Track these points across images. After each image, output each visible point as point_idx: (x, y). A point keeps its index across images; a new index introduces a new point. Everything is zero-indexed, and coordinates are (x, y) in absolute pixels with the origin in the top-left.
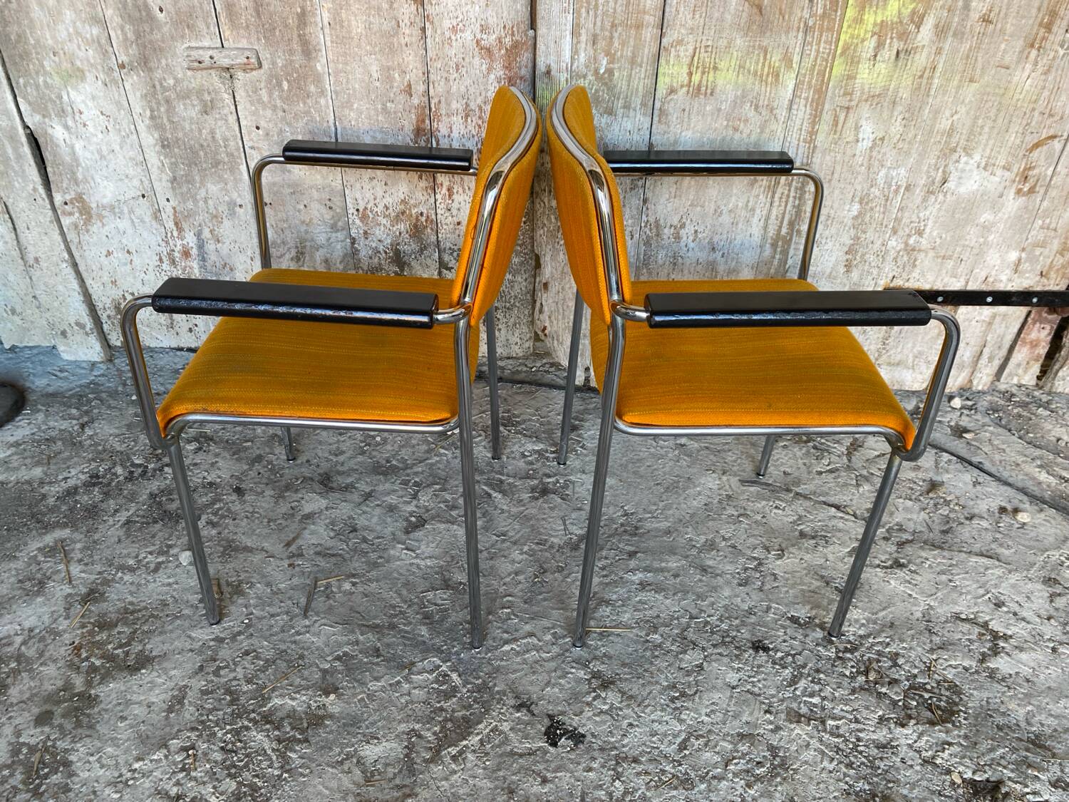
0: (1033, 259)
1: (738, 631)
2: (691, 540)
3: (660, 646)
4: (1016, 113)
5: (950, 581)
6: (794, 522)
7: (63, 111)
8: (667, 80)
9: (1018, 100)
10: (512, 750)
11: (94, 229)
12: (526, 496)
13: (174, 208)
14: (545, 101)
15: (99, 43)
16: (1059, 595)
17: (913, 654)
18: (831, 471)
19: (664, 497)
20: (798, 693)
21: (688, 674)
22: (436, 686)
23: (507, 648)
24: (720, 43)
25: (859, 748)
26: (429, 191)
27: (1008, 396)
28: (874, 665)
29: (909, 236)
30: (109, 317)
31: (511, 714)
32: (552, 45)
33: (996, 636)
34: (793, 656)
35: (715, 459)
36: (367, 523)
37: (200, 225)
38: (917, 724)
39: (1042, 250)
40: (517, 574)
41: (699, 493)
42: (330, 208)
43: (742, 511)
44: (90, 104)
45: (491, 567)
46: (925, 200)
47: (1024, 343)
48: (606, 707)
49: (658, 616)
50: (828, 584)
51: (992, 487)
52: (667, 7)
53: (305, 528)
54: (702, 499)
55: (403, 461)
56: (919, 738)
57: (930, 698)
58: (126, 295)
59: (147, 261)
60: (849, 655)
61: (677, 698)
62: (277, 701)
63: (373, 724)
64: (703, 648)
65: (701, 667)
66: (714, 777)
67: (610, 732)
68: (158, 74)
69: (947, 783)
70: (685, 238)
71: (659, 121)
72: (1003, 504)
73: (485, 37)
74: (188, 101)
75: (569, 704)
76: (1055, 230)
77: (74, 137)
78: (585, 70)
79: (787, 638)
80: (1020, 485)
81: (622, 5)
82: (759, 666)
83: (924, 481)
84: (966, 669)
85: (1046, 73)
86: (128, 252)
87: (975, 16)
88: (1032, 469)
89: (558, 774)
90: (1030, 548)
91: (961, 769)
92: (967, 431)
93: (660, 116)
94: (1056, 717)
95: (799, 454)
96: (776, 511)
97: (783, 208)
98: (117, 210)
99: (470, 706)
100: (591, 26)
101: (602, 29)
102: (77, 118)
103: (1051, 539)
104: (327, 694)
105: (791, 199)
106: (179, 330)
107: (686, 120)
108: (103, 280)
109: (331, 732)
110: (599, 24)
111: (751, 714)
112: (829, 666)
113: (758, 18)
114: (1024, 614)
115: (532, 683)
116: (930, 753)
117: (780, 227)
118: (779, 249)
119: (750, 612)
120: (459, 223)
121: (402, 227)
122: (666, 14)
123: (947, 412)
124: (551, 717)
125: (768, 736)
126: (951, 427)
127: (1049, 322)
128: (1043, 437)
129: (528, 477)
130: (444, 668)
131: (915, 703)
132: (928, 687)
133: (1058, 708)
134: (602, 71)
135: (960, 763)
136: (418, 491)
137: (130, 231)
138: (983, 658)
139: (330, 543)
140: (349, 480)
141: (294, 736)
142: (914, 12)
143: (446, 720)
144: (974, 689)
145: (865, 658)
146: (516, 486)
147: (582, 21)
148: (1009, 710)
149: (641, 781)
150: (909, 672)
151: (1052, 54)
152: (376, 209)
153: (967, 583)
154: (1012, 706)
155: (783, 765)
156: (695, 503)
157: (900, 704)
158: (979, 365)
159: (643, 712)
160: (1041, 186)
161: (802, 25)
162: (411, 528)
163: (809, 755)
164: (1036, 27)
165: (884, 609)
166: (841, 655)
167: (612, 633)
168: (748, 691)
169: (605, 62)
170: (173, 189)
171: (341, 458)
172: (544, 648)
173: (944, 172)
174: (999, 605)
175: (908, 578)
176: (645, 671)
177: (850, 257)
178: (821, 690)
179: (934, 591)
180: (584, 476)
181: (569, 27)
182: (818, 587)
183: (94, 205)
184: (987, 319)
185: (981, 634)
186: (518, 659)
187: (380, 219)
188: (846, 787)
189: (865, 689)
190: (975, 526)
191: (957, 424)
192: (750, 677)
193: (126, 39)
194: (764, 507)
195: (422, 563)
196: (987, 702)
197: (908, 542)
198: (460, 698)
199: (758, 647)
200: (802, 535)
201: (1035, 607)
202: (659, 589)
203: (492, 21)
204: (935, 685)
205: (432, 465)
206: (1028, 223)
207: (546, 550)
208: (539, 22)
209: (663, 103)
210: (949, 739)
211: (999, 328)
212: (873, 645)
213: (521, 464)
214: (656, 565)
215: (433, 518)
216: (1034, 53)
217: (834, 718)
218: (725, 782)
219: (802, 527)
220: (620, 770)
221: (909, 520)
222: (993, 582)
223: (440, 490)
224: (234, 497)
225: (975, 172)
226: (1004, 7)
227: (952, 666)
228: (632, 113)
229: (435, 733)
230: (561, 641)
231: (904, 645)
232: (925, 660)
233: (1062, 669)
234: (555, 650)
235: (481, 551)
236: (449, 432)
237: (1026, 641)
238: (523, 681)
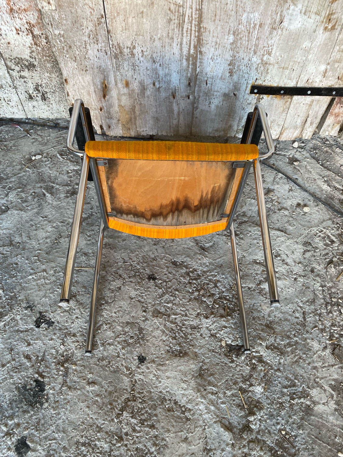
0: (334, 70)
1: (144, 270)
5: (258, 243)
10: (18, 329)
12: (62, 196)
16: (309, 251)
17: (226, 281)
20: (162, 301)
21: (112, 292)
23: (30, 277)
25: (182, 329)
27: (324, 141)
28: (205, 286)
29: (263, 55)
31: (22, 311)
34: (167, 282)
38: (214, 317)
39: (339, 64)
40: (46, 238)
45: (35, 235)
46: (271, 33)
47: (332, 114)
48: (68, 308)
49: (109, 261)
50: (197, 244)
51: (297, 192)
55: (7, 175)
56: (212, 324)
57: (226, 303)
60: (194, 282)
61: (103, 304)
64: (124, 278)
65: (120, 288)
66: (109, 344)
67: (67, 321)
69: (218, 346)
70: (137, 55)
72: (300, 202)
75: (51, 307)
79: (167, 273)
80: (312, 191)
82: (148, 288)
84: (249, 288)
88: (320, 183)
89: (36, 342)
90: (304, 226)
91: (227, 339)
92: (296, 160)
94: (283, 313)
97: (189, 37)
99: (5, 306)
103: (316, 221)
105: (193, 32)
111: (136, 312)
112: (183, 287)
114: (288, 261)
115: (37, 296)
116: (215, 331)
117: (189, 49)
118: (191, 63)
119: (154, 259)
120: (9, 43)
123: (290, 150)
124: (40, 313)
125: (141, 323)
126: (289, 158)
128: (334, 164)
129: (67, 185)
131: (217, 306)
132: (228, 297)
135: (227, 337)
136: (9, 192)
138: (260, 283)
144: (249, 299)
145: (202, 283)
146: (59, 190)
149: (73, 346)
150: (221, 290)
154: (264, 307)
155: (142, 338)
157: (210, 306)
158: (305, 127)
159: (84, 311)
160: (339, 25)
163: (157, 333)
165: (220, 258)
166: (191, 281)
167: (83, 270)
168: (138, 301)
172: (49, 278)
173: (281, 15)
174: (277, 256)
177: (231, 67)
178: (174, 300)
179: (248, 248)
182: (192, 246)
184: (309, 103)
185: (263, 271)
186: (34, 283)
188: (169, 348)
189: (197, 299)
190: (281, 214)
191: (293, 157)
192: (141, 293)
195: (2, 232)
196: (253, 305)
197: (245, 222)
199: (151, 278)
201: (294, 257)
202: (113, 247)
204: (231, 296)
205: (21, 177)
206: (331, 49)
207: (64, 226)
210: (226, 325)
211: (315, 108)
212: (208, 276)
213: (65, 177)
215: (12, 208)
217: (175, 314)
218: (112, 346)
220: (65, 340)
221: (250, 210)
222: (278, 244)
223: (21, 192)
225: (299, 16)
230: (57, 274)
231: (223, 276)
232: (231, 284)
233: (296, 289)
234: (53, 278)
235: (32, 226)
236: (33, 158)
237: (283, 275)
238: (33, 295)
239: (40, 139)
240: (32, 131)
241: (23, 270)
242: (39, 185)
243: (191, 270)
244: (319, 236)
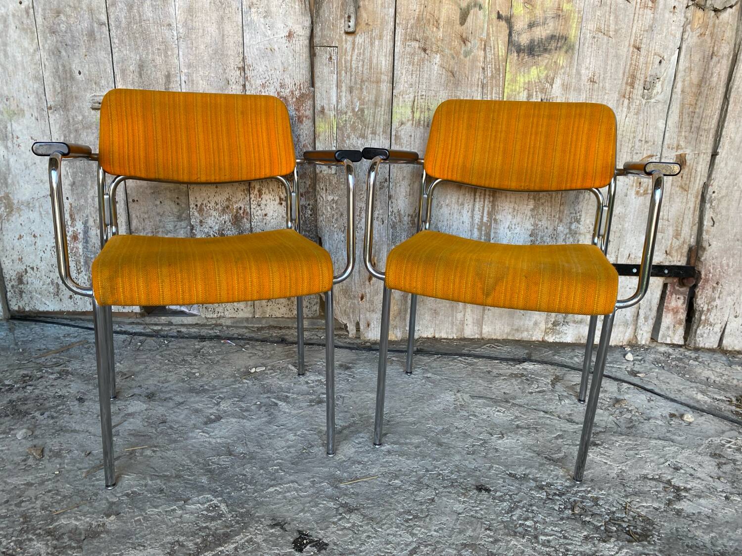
1: (465, 479)
2: (430, 428)
3: (400, 487)
4: (624, 139)
5: (637, 454)
6: (512, 420)
7: (6, 137)
8: (399, 116)
9: (623, 131)
11: (13, 218)
12: (305, 404)
13: (71, 204)
14: (321, 130)
15: (37, 93)
16: (725, 464)
17: (611, 499)
18: (539, 392)
19: (412, 404)
20: (514, 518)
21: (421, 504)
22: (205, 513)
23: (271, 490)
24: (430, 94)
26: (246, 192)
28: (579, 504)
29: (571, 223)
30: (13, 286)
31: (266, 530)
32: (324, 93)
33: (678, 489)
34: (511, 496)
35: (451, 384)
36: (175, 418)
37: (87, 216)
38: (617, 541)
40: (289, 447)
41: (439, 403)
42: (178, 204)
43: (472, 413)
44: (25, 132)
45: (269, 444)
47: (668, 310)
48: (349, 525)
49: (400, 470)
50: (539, 455)
51: (662, 402)
52: (395, 70)
53: (125, 421)
54: (442, 406)
55: (214, 386)
56: (620, 550)
57: (628, 526)
58: (28, 269)
59: (47, 243)
60: (557, 497)
61: (411, 520)
62: (63, 521)
63: (142, 537)
64: (435, 489)
65: (433, 500)
67: (351, 542)
68: (72, 113)
71: (396, 143)
72: (672, 412)
73: (283, 90)
74: (89, 130)
75: (317, 523)
76: (668, 220)
77: (10, 154)
78: (345, 110)
79: (506, 485)
80: (684, 402)
81: (367, 69)
82: (481, 501)
83: (610, 399)
84: (657, 509)
85: (637, 113)
86: (34, 236)
87: (585, 79)
88: (691, 393)
90: (697, 436)
92: (639, 372)
93: (396, 140)
94: (736, 541)
95: (515, 383)
96: (498, 413)
97: (483, 203)
98: (31, 205)
99: (232, 526)
100: (348, 82)
101: (356, 83)
102: (15, 141)
103: (712, 431)
104: (108, 516)
106: (62, 297)
107: (413, 142)
108: (13, 258)
109: (105, 542)
110: (353, 80)
111: (474, 530)
112: (541, 503)
113: (452, 78)
114: (699, 475)
115: (288, 511)
117: (482, 217)
118: (483, 233)
119: (475, 469)
120: (266, 215)
121: (226, 217)
122: (395, 75)
123: (622, 363)
124: (300, 532)
125: (489, 546)
126: (628, 371)
127: (681, 293)
128: (696, 377)
129: (311, 394)
130: (215, 501)
131: (615, 529)
132: (626, 520)
133: (736, 534)
134: (356, 110)
136: (221, 402)
137: (38, 220)
138: (670, 503)
139: (143, 429)
140: (168, 396)
141: (71, 544)
142: (547, 77)
143: (208, 535)
144: (664, 522)
145: (571, 500)
146: (298, 399)
147: (343, 78)
148: (695, 536)
150: (609, 509)
151: (638, 102)
152: (209, 205)
153: (650, 455)
154: (699, 533)
156: (435, 408)
157: (602, 528)
158: (639, 324)
159: (381, 528)
161: (480, 83)
162: (209, 421)
164: (624, 85)
166: (550, 497)
168: (472, 516)
169: (358, 104)
170: (72, 190)
171: (166, 385)
172: (303, 490)
174: (677, 469)
175: (602, 452)
176: (386, 502)
177: (533, 238)
178: (534, 517)
179: (624, 460)
180: (352, 394)
181: (335, 82)
182: (531, 457)
183: (15, 202)
185: (666, 488)
186: (280, 496)
187: (212, 211)
189: (572, 519)
190: (652, 424)
191: (632, 369)
192: (473, 507)
193: (55, 91)
194: (488, 411)
195: (214, 441)
196: (677, 530)
198: (225, 521)
199: (481, 489)
200: (518, 427)
201: (706, 470)
202: (402, 454)
203: (288, 81)
204: (631, 519)
205: (235, 388)
208: (316, 80)
209: (397, 132)
210: (646, 551)
212: (577, 492)
213: (305, 388)
214: (402, 441)
215: (228, 416)
216: (626, 101)
217: (546, 535)
219: (518, 423)
221: (601, 421)
222: (670, 455)
223: (238, 401)
224: (76, 403)
226: (602, 73)
227: (644, 506)
228: (377, 137)
229: (196, 544)
230: (318, 485)
231: (603, 492)
232: (621, 502)
233: (736, 510)
234: (312, 491)
235: (263, 435)
236: (253, 370)
237: (703, 492)
238: (281, 510)
239: (261, 354)
240: (248, 346)
241: (256, 482)
242: (265, 396)
243: (543, 483)
244: (730, 447)
